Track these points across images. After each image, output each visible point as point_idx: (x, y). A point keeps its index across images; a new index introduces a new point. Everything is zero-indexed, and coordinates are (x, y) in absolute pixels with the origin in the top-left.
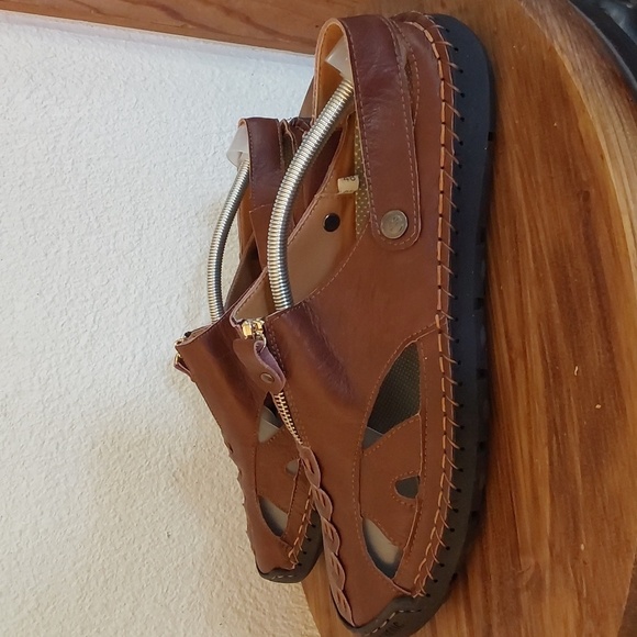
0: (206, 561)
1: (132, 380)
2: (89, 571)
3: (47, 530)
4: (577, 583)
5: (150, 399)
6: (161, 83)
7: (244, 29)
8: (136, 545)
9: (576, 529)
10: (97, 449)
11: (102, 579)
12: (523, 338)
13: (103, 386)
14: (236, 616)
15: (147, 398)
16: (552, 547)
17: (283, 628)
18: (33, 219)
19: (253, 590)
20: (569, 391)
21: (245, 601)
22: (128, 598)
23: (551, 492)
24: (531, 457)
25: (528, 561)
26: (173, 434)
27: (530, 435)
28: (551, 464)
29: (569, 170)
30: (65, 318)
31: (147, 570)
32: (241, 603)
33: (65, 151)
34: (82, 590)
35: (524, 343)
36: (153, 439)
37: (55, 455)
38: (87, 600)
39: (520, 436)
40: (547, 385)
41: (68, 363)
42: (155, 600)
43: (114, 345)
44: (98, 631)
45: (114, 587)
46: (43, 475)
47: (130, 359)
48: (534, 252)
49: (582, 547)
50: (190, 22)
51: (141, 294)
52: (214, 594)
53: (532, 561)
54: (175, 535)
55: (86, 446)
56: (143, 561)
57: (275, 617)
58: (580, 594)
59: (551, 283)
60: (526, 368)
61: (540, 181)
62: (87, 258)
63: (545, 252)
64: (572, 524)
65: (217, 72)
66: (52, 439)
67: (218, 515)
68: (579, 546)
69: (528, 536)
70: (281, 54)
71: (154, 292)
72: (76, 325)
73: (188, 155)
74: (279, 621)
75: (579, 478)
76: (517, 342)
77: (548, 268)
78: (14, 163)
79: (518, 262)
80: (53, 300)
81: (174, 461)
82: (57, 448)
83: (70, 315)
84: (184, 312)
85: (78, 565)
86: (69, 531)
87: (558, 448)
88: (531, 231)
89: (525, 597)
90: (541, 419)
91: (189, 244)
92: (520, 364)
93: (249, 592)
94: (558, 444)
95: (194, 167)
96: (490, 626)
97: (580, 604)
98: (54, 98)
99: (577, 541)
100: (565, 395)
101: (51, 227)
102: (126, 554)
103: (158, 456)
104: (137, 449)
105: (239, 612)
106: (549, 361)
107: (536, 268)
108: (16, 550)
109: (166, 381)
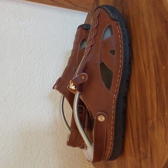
0: (58, 141)
1: (39, 93)
2: (27, 143)
3: (16, 131)
4: (164, 124)
5: (44, 98)
6: (48, 17)
7: (69, 5)
8: (39, 136)
9: (164, 109)
10: (30, 110)
11: (30, 145)
12: (149, 63)
13: (31, 94)
14: (66, 156)
15: (43, 98)
16: (157, 116)
17: (78, 160)
18: (14, 50)
19: (70, 150)
20: (162, 74)
21: (68, 152)
22: (37, 150)
23: (157, 101)
24: (151, 94)
25: (150, 122)
26: (50, 107)
27: (151, 89)
28: (157, 94)
29: (161, 17)
30: (22, 76)
31: (42, 143)
32: (67, 153)
33: (23, 33)
34: (25, 148)
35: (149, 65)
36: (44, 109)
37: (18, 112)
38: (26, 151)
39: (148, 90)
40: (155, 74)
41: (23, 88)
42: (44, 151)
43: (34, 84)
44: (29, 159)
45: (33, 147)
46: (15, 117)
47: (39, 87)
48: (152, 40)
49: (166, 114)
50: (55, 2)
51: (42, 71)
52: (60, 150)
53: (151, 121)
54: (50, 134)
55: (27, 110)
56: (41, 140)
57: (76, 157)
58: (165, 127)
59: (157, 47)
60: (149, 71)
61: (153, 21)
62: (28, 61)
63: (155, 40)
64: (163, 109)
65: (62, 15)
66: (18, 107)
67: (61, 129)
68: (165, 114)
69: (150, 115)
70: (78, 12)
71: (45, 70)
72: (25, 78)
73: (54, 36)
74: (77, 158)
75: (165, 96)
76: (147, 65)
77: (156, 43)
78: (10, 36)
79: (147, 44)
80: (19, 71)
81: (50, 115)
82: (19, 110)
83: (23, 75)
84: (53, 76)
85: (24, 141)
86: (21, 132)
87: (159, 90)
88: (151, 35)
89: (149, 132)
90: (154, 83)
91: (54, 58)
92: (148, 70)
93: (69, 150)
94: (159, 88)
95: (56, 39)
96: (139, 142)
97: (166, 129)
98: (20, 20)
99: (164, 113)
100: (161, 75)
101: (19, 52)
102: (36, 139)
103: (46, 113)
104: (40, 111)
105: (66, 155)
106: (156, 67)
107: (152, 44)
108: (7, 136)
109: (48, 93)
